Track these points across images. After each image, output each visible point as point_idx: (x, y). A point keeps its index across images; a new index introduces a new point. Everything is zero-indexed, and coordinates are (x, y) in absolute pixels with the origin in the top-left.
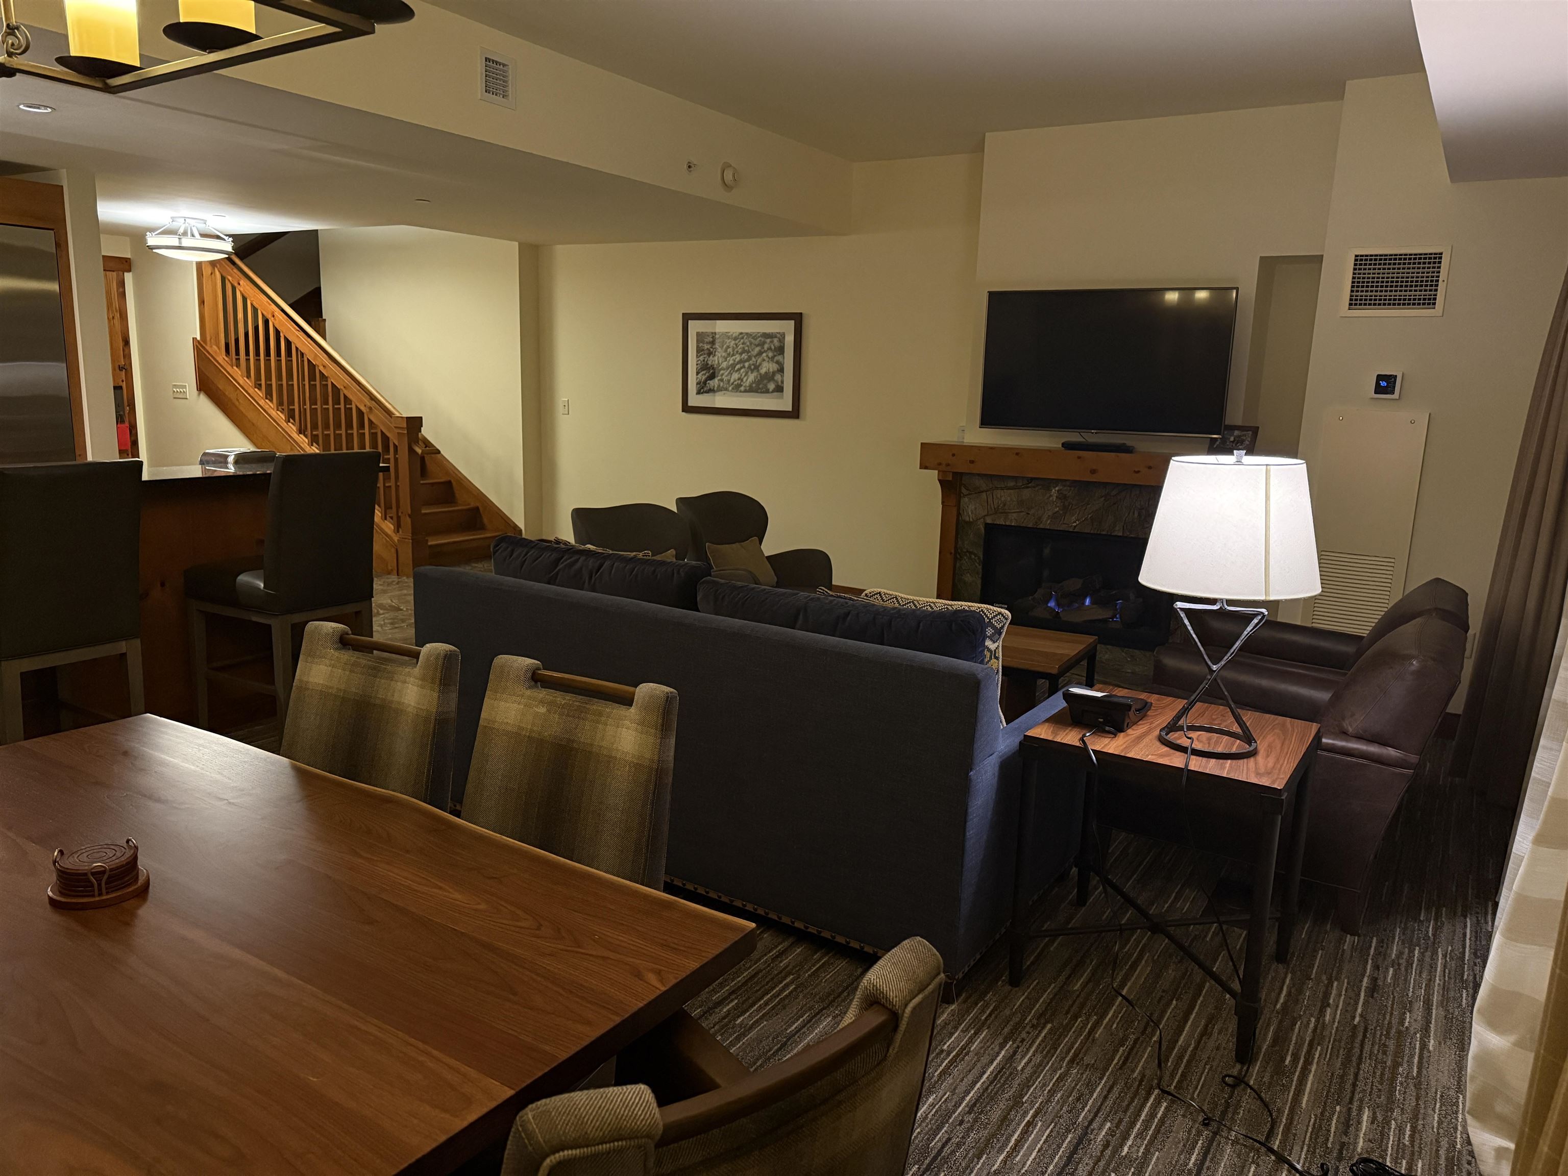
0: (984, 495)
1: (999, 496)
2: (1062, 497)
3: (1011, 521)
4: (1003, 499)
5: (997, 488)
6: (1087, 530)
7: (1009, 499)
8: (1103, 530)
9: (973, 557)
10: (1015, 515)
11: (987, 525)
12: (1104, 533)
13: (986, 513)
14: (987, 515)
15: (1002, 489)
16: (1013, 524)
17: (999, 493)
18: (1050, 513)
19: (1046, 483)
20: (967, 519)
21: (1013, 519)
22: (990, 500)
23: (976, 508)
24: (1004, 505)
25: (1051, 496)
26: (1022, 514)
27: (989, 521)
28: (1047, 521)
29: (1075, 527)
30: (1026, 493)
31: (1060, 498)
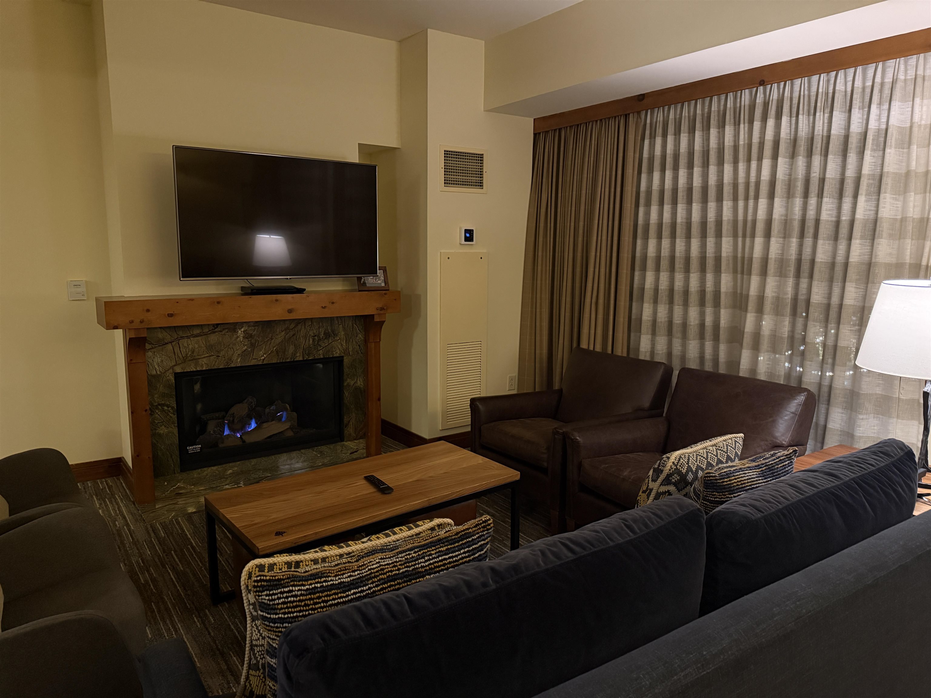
0: (169, 347)
1: (186, 345)
2: (248, 336)
3: (202, 366)
4: (190, 347)
5: (182, 338)
6: (274, 361)
7: (196, 346)
8: (288, 358)
9: (166, 408)
10: (205, 360)
11: (177, 376)
12: (288, 360)
13: (173, 364)
14: (175, 366)
15: (188, 337)
16: (204, 369)
17: (184, 342)
18: (239, 352)
19: (233, 327)
20: (154, 373)
21: (204, 364)
22: (177, 350)
23: (162, 361)
24: (193, 352)
25: (238, 337)
26: (212, 358)
27: (178, 370)
28: (237, 359)
29: (264, 360)
30: (214, 338)
31: (247, 338)
